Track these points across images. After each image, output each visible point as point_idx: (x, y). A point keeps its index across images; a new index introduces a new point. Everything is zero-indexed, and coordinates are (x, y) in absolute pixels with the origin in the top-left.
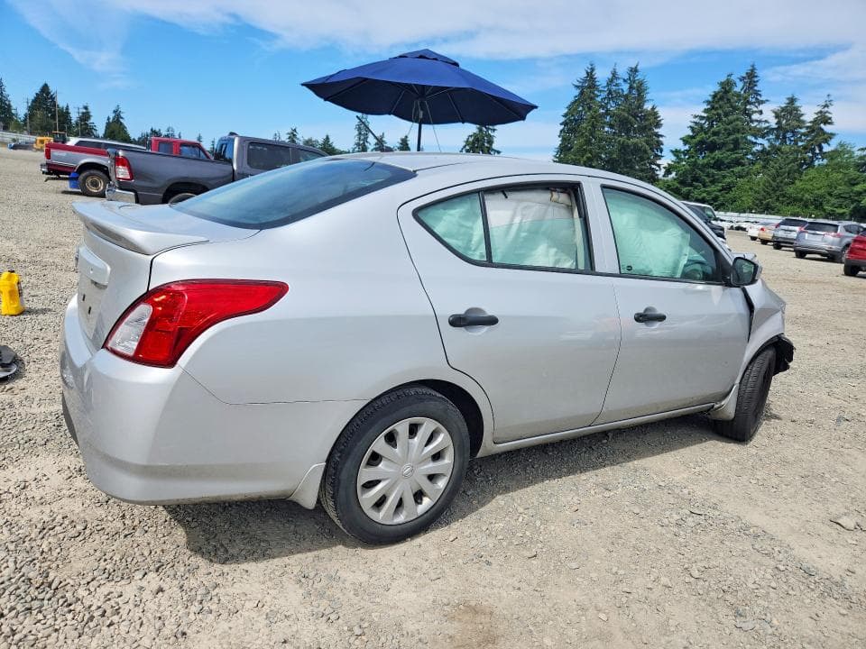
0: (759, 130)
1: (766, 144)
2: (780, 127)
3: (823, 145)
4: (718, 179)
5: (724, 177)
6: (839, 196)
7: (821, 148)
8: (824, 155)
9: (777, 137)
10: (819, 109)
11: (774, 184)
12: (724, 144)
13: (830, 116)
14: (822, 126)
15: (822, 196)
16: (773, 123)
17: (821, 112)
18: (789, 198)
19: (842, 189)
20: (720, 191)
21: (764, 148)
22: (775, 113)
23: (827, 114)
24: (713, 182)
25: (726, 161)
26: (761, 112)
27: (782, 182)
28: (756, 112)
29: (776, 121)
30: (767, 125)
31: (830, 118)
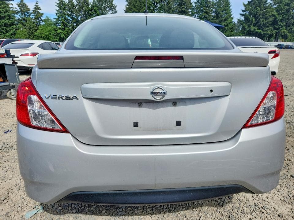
0: (14, 11)
1: (19, 17)
2: (21, 11)
3: (41, 17)
4: (8, 31)
5: (10, 30)
6: (53, 35)
7: (41, 19)
8: (43, 21)
9: (22, 14)
10: (35, 4)
11: (31, 32)
12: (5, 17)
13: (39, 7)
14: (38, 10)
15: (48, 35)
16: (18, 9)
17: (36, 5)
18: (38, 37)
19: (53, 32)
20: (11, 35)
21: (19, 19)
22: (18, 5)
23: (38, 6)
24: (7, 32)
25: (9, 24)
26: (12, 4)
27: (33, 31)
28: (10, 4)
29: (19, 8)
30: (16, 9)
31: (40, 8)
